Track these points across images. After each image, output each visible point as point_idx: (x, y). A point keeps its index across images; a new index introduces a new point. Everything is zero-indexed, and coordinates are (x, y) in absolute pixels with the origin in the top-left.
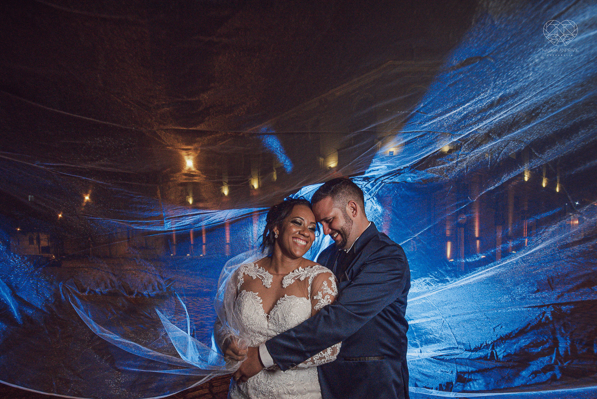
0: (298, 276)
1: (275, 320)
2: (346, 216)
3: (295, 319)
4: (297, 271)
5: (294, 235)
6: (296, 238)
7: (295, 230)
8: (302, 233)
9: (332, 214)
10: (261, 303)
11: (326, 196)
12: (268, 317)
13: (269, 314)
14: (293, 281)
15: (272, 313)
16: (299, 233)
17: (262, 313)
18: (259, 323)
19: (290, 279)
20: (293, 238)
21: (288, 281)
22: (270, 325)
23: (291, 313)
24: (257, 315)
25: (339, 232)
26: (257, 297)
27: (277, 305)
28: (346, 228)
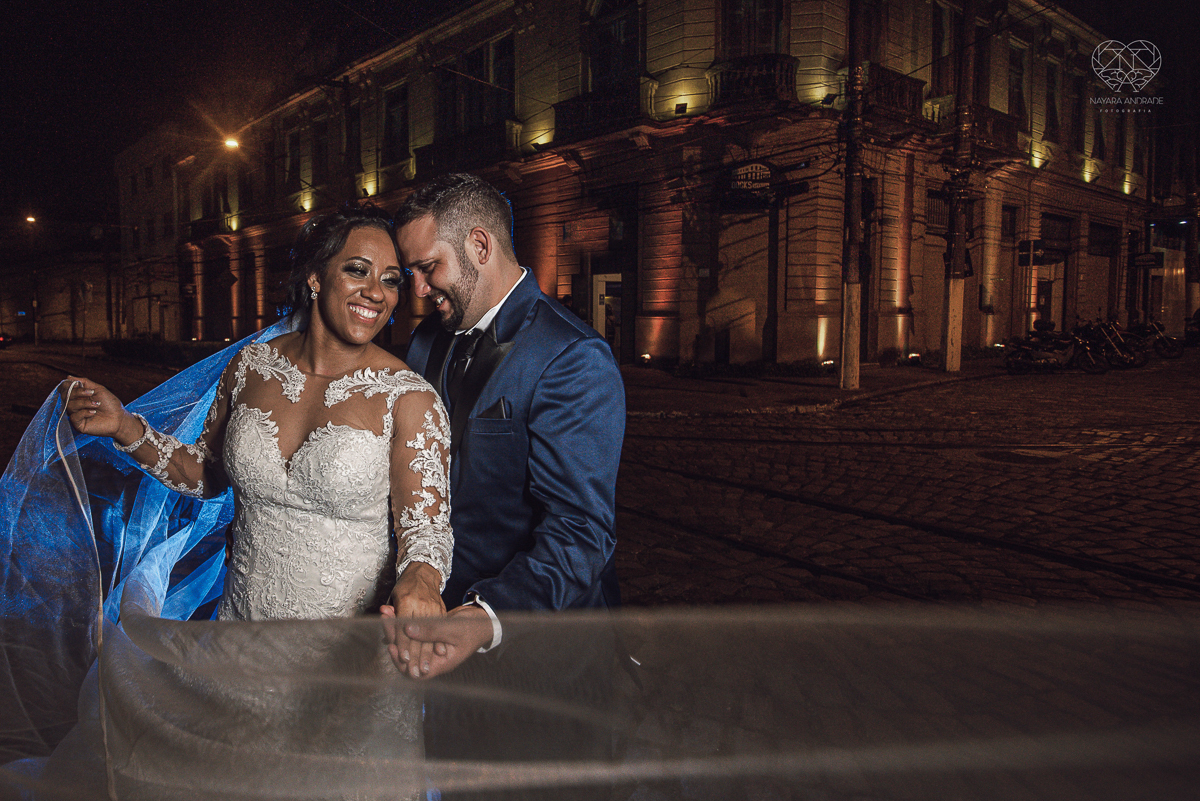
0: (360, 386)
1: (301, 472)
2: (463, 259)
3: (344, 473)
4: (361, 376)
5: (352, 299)
6: (356, 305)
7: (351, 285)
8: (367, 294)
9: (431, 254)
10: (275, 436)
11: (424, 213)
12: (288, 465)
13: (291, 460)
14: (348, 395)
15: (297, 457)
16: (362, 295)
17: (275, 456)
18: (270, 478)
19: (343, 391)
20: (349, 304)
21: (336, 393)
22: (290, 482)
23: (336, 461)
24: (265, 461)
25: (447, 296)
26: (267, 422)
27: (308, 441)
28: (463, 288)
